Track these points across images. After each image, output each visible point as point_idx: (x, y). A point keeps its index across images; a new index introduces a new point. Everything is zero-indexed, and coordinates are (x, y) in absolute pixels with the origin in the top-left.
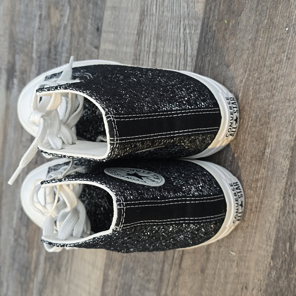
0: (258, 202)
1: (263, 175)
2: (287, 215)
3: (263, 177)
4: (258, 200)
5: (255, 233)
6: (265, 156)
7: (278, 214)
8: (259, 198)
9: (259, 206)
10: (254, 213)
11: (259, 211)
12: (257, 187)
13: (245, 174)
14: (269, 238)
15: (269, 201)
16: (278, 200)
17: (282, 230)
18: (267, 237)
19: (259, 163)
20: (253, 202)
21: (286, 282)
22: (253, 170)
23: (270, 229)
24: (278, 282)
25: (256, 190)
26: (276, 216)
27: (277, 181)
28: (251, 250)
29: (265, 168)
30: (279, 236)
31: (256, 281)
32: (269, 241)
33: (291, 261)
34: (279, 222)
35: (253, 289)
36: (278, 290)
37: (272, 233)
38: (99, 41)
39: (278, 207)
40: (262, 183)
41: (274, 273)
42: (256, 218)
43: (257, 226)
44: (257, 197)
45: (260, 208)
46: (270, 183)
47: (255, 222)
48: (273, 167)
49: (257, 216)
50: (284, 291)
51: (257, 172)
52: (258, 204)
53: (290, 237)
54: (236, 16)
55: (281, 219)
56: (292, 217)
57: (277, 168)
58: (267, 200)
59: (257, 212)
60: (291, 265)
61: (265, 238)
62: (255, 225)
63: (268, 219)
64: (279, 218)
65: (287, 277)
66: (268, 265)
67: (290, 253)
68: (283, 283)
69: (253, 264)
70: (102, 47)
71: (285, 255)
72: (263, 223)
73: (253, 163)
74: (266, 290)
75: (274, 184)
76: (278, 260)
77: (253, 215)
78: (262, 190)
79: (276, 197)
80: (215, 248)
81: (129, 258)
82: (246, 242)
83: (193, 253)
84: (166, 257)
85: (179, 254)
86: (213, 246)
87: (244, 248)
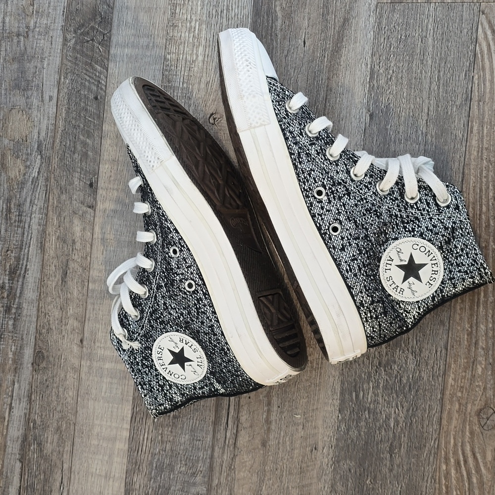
0: (319, 359)
2: (350, 366)
4: (319, 356)
5: (320, 390)
7: (341, 367)
9: (320, 362)
10: (316, 371)
14: (334, 392)
17: (347, 381)
18: (332, 392)
20: (314, 360)
21: (356, 432)
23: (334, 383)
24: (348, 434)
25: (316, 347)
26: (339, 369)
28: (317, 409)
30: (344, 388)
32: (335, 395)
33: (358, 410)
34: (343, 374)
35: (324, 448)
36: (350, 441)
37: (336, 387)
38: (95, 199)
41: (343, 426)
42: (319, 375)
43: (320, 382)
44: (317, 353)
45: (322, 364)
47: (318, 379)
49: (319, 372)
50: (355, 441)
53: (355, 387)
55: (344, 370)
59: (319, 369)
60: (360, 413)
61: (330, 393)
62: (318, 382)
63: (332, 374)
65: (357, 426)
66: (336, 420)
67: (357, 403)
68: (354, 433)
70: (100, 206)
71: (352, 405)
72: (326, 379)
76: (346, 412)
77: (316, 373)
80: (277, 416)
81: (163, 455)
82: (310, 401)
83: (251, 427)
84: (216, 440)
85: (232, 433)
86: (274, 414)
87: (310, 408)
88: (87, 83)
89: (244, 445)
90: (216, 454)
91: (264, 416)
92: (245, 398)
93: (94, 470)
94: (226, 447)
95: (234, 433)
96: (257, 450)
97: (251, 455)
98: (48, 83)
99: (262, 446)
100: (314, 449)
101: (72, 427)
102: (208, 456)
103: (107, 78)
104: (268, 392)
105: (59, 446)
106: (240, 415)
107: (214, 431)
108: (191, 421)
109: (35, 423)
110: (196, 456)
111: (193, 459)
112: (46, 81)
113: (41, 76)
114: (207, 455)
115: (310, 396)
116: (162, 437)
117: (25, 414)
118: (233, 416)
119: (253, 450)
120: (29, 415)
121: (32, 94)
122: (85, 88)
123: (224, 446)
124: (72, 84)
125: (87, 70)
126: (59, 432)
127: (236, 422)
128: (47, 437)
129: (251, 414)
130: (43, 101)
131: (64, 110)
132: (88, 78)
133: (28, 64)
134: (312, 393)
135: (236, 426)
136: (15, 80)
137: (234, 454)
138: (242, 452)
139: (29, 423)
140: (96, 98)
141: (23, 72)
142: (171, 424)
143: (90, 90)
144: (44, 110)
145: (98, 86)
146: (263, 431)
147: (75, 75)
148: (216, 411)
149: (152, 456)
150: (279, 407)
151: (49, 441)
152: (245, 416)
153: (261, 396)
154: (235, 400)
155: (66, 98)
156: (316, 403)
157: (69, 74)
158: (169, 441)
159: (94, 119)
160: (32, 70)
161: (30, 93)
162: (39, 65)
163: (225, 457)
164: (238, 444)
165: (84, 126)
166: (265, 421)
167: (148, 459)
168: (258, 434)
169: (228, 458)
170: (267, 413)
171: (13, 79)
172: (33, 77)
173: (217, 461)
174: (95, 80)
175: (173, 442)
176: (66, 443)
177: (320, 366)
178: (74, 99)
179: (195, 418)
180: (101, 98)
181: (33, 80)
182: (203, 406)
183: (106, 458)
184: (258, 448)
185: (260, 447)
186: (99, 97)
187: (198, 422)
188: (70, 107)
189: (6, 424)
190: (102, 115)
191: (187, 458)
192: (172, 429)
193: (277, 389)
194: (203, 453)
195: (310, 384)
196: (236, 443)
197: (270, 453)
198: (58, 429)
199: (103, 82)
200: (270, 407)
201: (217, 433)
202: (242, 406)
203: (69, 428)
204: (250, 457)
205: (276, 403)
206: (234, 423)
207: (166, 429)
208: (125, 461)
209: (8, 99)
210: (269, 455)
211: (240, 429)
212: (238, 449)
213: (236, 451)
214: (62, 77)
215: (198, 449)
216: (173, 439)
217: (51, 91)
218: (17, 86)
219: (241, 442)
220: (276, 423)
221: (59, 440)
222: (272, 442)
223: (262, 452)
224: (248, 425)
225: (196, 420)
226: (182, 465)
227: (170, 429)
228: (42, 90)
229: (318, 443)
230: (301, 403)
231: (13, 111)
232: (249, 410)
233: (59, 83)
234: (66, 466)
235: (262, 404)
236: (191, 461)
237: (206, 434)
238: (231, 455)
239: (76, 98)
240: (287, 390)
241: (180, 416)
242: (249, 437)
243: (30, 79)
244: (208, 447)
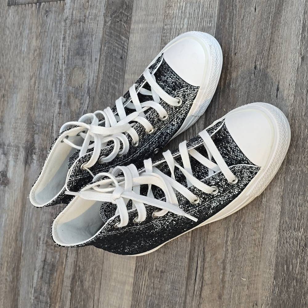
0: (260, 238)
1: (262, 217)
2: (283, 245)
3: (262, 219)
4: (260, 236)
5: (260, 261)
6: (262, 204)
7: (276, 245)
8: (261, 235)
10: (257, 247)
11: (261, 245)
12: (258, 227)
13: (249, 218)
14: (270, 264)
15: (268, 236)
16: (275, 234)
17: (280, 256)
18: (269, 263)
19: (258, 209)
20: (256, 239)
21: (287, 295)
22: (254, 215)
23: (271, 257)
24: (280, 296)
25: (258, 229)
26: (275, 247)
27: (273, 221)
28: (258, 275)
29: (263, 213)
30: (278, 261)
31: (264, 298)
32: (271, 266)
33: (288, 279)
34: (277, 251)
35: (262, 305)
36: (281, 302)
37: (272, 260)
39: (276, 240)
40: (262, 224)
41: (277, 290)
42: (260, 250)
43: (261, 256)
45: (262, 242)
46: (268, 223)
47: (259, 253)
48: (269, 211)
49: (260, 248)
50: (286, 302)
51: (257, 216)
52: (260, 240)
53: (286, 261)
54: (232, 106)
55: (279, 248)
56: (286, 246)
57: (272, 211)
58: (267, 236)
59: (260, 246)
60: (289, 281)
61: (267, 264)
62: (259, 255)
63: (269, 250)
64: (277, 248)
65: (287, 291)
66: (272, 285)
67: (287, 273)
68: (284, 296)
69: (260, 285)
71: (284, 274)
72: (265, 253)
73: (254, 210)
74: (272, 304)
75: (271, 224)
76: (279, 279)
77: (257, 248)
78: (262, 229)
79: (273, 233)
80: (229, 277)
81: (154, 297)
82: (253, 269)
83: (211, 284)
84: (188, 291)
85: (199, 287)
86: (227, 276)
87: (253, 274)
88: (117, 49)
89: (206, 296)
90: (188, 301)
91: (220, 277)
92: (208, 263)
93: (112, 303)
94: (194, 297)
95: (200, 287)
96: (215, 301)
97: (211, 304)
98: (95, 50)
99: (218, 299)
100: (255, 305)
101: (100, 272)
102: (182, 302)
103: (128, 44)
104: (223, 260)
105: (92, 284)
106: (204, 274)
107: (187, 284)
108: (172, 276)
109: (79, 268)
110: (175, 301)
111: (173, 302)
112: (94, 49)
113: (91, 46)
114: (182, 300)
115: (253, 265)
116: (153, 285)
117: (74, 261)
118: (199, 275)
119: (212, 301)
120: (77, 262)
121: (86, 57)
122: (115, 52)
123: (193, 296)
124: (108, 50)
125: (117, 40)
126: (93, 275)
127: (201, 280)
128: (86, 278)
129: (212, 274)
130: (91, 62)
131: (103, 67)
132: (117, 45)
133: (84, 39)
134: (255, 263)
135: (201, 282)
136: (77, 49)
137: (200, 302)
138: (205, 301)
139: (76, 267)
140: (121, 58)
141: (81, 44)
142: (159, 276)
143: (118, 52)
144: (92, 67)
145: (123, 50)
146: (219, 287)
147: (110, 44)
148: (189, 270)
149: (147, 297)
150: (231, 271)
151: (87, 280)
152: (208, 276)
153: (219, 262)
154: (201, 264)
155: (104, 59)
156: (257, 271)
157: (107, 44)
158: (158, 288)
159: (120, 71)
160: (86, 43)
161: (84, 57)
162: (90, 39)
163: (194, 304)
164: (202, 296)
165: (114, 76)
166: (221, 281)
167: (144, 299)
168: (216, 289)
169: (196, 304)
170: (223, 275)
171: (76, 49)
172: (86, 47)
173: (188, 306)
174: (121, 46)
175: (160, 289)
176: (97, 283)
177: (261, 244)
178: (109, 59)
179: (175, 274)
180: (124, 57)
181: (86, 49)
182: (180, 266)
183: (119, 295)
184: (216, 299)
185: (217, 299)
186: (123, 57)
187: (176, 277)
188: (107, 64)
189: (64, 267)
190: (124, 69)
191: (169, 301)
192: (160, 280)
193: (230, 258)
194: (179, 299)
195: (253, 256)
196: (201, 294)
197: (224, 304)
198: (92, 273)
199: (126, 47)
200: (225, 271)
201: (189, 286)
202: (206, 268)
203: (99, 273)
204: (210, 305)
205: (229, 268)
206: (200, 280)
207: (156, 279)
208: (131, 299)
209: (73, 62)
210: (223, 306)
211: (204, 284)
212: (203, 299)
213: (201, 300)
214: (103, 46)
215: (176, 296)
216: (161, 287)
217: (96, 55)
218: (78, 54)
219: (205, 294)
220: (229, 283)
221: (93, 280)
222: (226, 297)
223: (218, 303)
224: (210, 282)
225: (176, 275)
226: (166, 306)
227: (159, 280)
228: (91, 55)
229: (258, 300)
230: (247, 270)
231: (75, 69)
232: (211, 272)
233: (101, 49)
234: (96, 298)
235: (219, 268)
236: (171, 303)
237: (181, 286)
238: (197, 302)
239: (110, 58)
240: (237, 259)
241: (165, 272)
242: (210, 291)
243: (85, 48)
244: (183, 295)
